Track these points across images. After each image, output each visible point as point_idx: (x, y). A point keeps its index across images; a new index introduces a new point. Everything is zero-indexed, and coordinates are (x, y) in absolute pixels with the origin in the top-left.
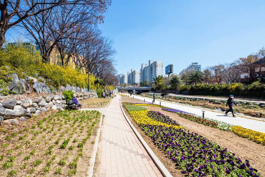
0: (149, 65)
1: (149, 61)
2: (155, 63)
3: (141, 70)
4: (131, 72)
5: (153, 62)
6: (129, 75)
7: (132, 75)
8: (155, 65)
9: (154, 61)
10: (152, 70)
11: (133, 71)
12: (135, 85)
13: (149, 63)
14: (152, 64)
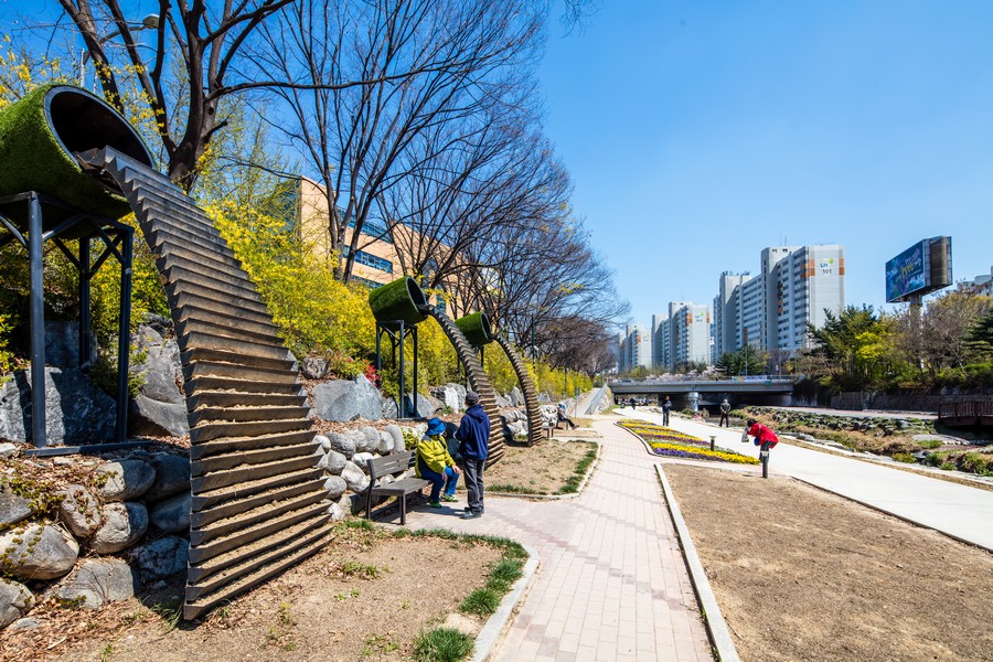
0: (765, 270)
1: (765, 254)
2: (798, 261)
3: (719, 301)
4: (667, 317)
5: (786, 255)
6: (660, 329)
7: (673, 331)
8: (798, 269)
9: (794, 249)
10: (780, 294)
11: (676, 309)
12: (692, 373)
13: (765, 262)
14: (777, 267)
